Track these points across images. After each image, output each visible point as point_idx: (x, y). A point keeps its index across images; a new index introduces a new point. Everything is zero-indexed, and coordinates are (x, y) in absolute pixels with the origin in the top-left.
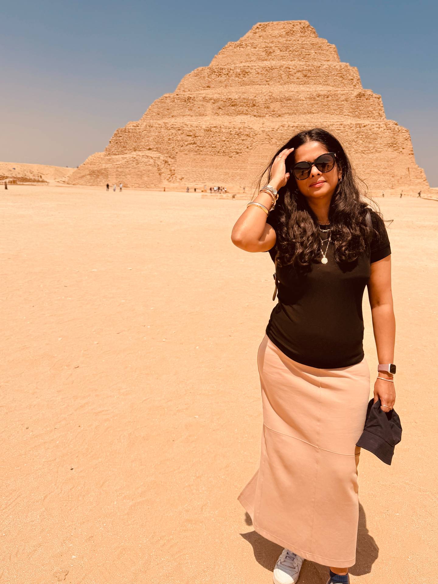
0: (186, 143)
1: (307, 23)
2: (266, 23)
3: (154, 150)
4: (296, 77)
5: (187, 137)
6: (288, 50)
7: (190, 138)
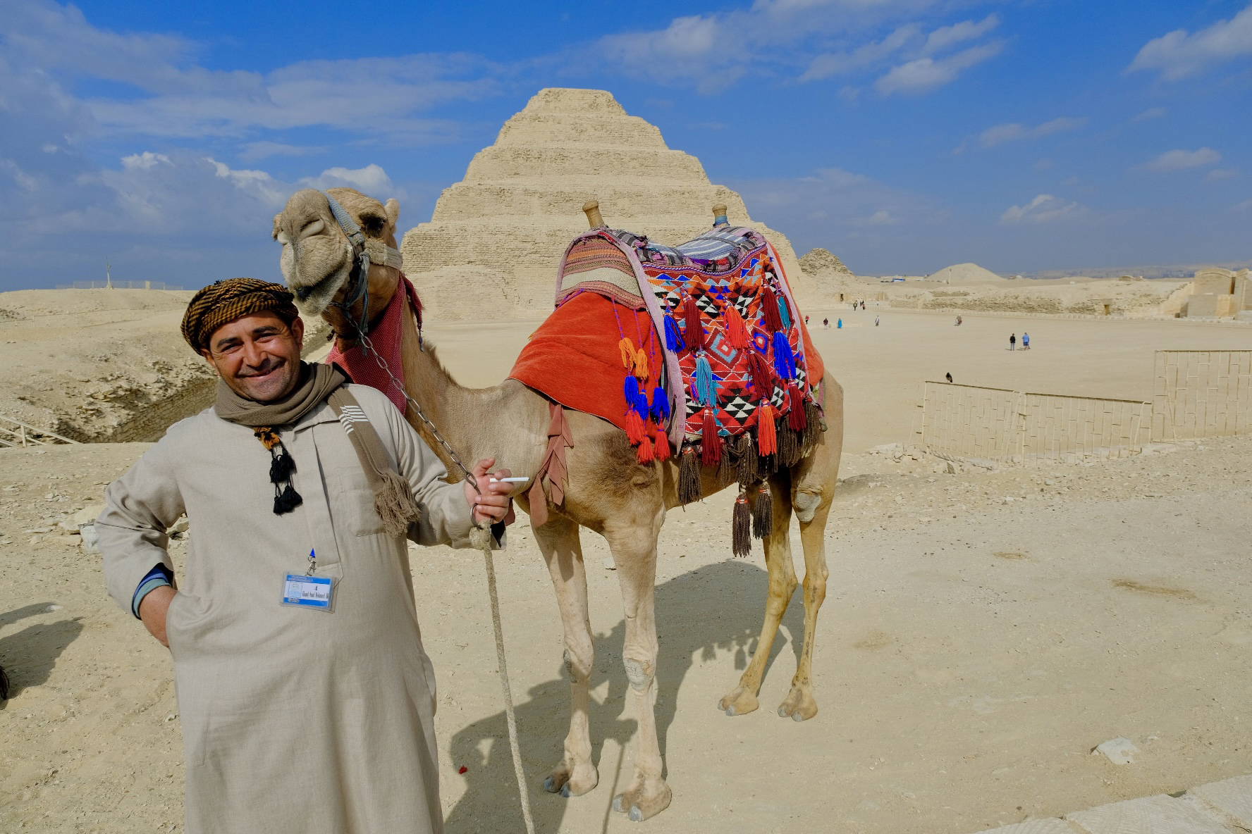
0: (525, 253)
1: (611, 96)
2: (557, 90)
3: (477, 263)
4: (631, 167)
5: (525, 244)
6: (604, 130)
7: (529, 246)
